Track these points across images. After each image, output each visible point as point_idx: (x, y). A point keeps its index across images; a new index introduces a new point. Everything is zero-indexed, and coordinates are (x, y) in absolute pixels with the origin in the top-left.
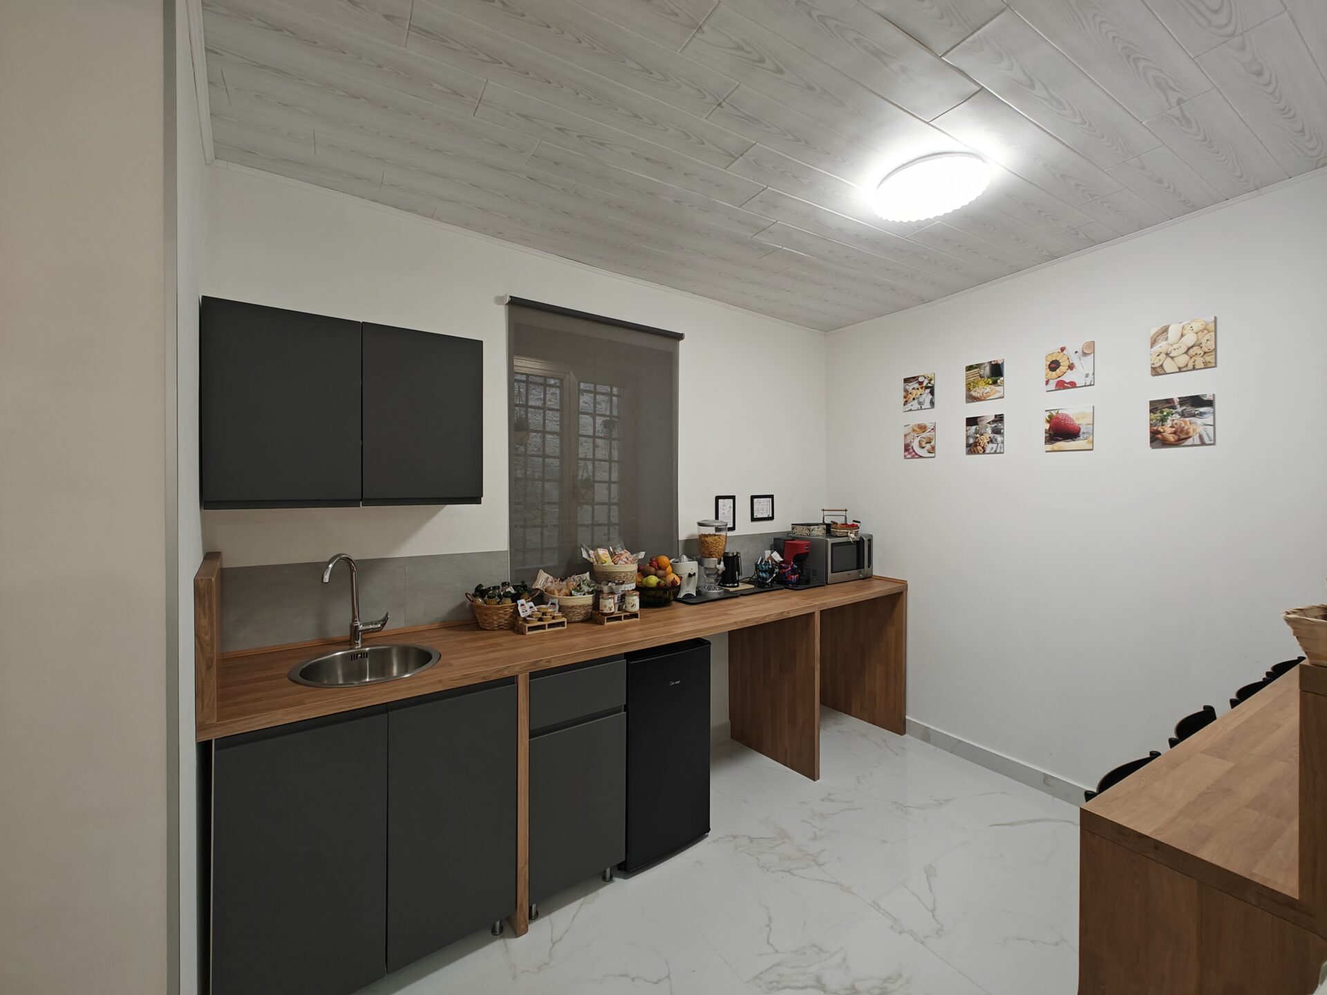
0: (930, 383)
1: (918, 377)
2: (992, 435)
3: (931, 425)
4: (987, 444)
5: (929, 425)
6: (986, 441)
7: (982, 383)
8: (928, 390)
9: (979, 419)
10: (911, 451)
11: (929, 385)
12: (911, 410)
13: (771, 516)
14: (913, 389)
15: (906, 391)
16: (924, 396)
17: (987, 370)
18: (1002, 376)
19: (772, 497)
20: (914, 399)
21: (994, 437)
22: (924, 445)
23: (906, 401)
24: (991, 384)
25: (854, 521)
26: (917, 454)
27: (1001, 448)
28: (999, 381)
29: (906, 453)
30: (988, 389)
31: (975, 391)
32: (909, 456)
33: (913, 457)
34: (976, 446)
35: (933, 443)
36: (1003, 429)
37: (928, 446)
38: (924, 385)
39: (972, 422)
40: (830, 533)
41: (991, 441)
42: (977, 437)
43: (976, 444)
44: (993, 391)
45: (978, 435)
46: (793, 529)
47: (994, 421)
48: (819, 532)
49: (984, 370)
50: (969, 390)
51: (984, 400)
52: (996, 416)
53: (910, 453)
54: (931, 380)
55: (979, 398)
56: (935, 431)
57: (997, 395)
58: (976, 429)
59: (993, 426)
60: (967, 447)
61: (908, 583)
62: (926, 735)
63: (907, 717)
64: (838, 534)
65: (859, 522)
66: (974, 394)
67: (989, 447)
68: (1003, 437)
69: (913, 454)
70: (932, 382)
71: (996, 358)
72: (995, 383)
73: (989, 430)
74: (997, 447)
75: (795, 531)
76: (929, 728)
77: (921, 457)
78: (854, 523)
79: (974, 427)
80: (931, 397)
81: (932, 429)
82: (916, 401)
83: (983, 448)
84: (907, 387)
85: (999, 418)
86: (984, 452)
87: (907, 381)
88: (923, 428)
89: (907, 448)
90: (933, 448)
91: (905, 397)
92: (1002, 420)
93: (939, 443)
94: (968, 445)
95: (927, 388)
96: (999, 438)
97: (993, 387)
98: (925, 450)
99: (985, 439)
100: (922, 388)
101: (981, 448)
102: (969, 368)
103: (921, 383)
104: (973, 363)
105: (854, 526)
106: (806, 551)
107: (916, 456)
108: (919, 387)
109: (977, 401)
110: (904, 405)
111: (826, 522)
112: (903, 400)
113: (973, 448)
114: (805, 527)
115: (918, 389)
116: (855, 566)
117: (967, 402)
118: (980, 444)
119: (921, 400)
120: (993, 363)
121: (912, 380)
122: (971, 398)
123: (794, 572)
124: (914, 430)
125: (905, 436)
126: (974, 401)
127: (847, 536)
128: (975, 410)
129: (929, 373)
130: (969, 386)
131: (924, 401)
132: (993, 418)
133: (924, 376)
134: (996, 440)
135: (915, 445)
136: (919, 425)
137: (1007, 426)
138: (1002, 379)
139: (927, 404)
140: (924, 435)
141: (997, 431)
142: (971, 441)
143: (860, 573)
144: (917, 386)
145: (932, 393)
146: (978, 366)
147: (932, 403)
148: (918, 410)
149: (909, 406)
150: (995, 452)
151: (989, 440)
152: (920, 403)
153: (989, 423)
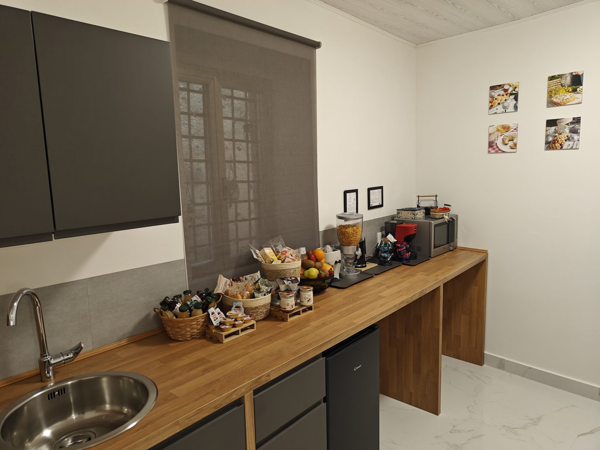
0: (514, 90)
1: (504, 85)
2: (569, 135)
3: (514, 125)
4: (564, 141)
5: (511, 125)
6: (563, 139)
7: (562, 90)
8: (513, 97)
9: (558, 122)
10: (495, 147)
11: (514, 92)
12: (496, 113)
13: (381, 204)
14: (499, 95)
15: (492, 97)
16: (508, 101)
17: (568, 80)
18: (582, 85)
19: (381, 188)
20: (499, 104)
21: (571, 136)
22: (507, 142)
23: (492, 106)
24: (571, 92)
25: (445, 205)
26: (500, 150)
27: (577, 145)
28: (578, 89)
29: (491, 149)
30: (568, 96)
31: (556, 98)
32: (493, 151)
33: (496, 152)
34: (554, 143)
35: (515, 141)
36: (580, 129)
37: (511, 143)
38: (509, 92)
39: (551, 123)
40: (429, 214)
41: (568, 139)
42: (556, 136)
43: (554, 142)
44: (573, 98)
45: (557, 134)
46: (398, 213)
47: (572, 123)
48: (420, 214)
49: (566, 79)
50: (550, 96)
51: (561, 105)
52: (574, 119)
53: (494, 149)
54: (516, 88)
55: (559, 104)
56: (517, 131)
57: (577, 101)
58: (555, 130)
59: (571, 126)
60: (546, 144)
61: (488, 252)
62: (501, 365)
63: (485, 352)
64: (437, 217)
65: (450, 206)
66: (555, 100)
67: (566, 145)
68: (579, 135)
69: (497, 149)
70: (517, 90)
71: (577, 70)
72: (574, 91)
73: (567, 130)
74: (574, 144)
75: (400, 215)
76: (504, 360)
77: (504, 152)
78: (445, 206)
79: (553, 128)
80: (515, 102)
81: (515, 129)
82: (501, 106)
83: (561, 145)
84: (493, 94)
85: (577, 120)
86: (561, 148)
87: (493, 88)
88: (506, 128)
89: (491, 145)
90: (515, 145)
91: (491, 102)
92: (580, 122)
93: (519, 141)
94: (547, 143)
95: (511, 94)
96: (576, 137)
97: (572, 94)
98: (508, 146)
99: (563, 137)
100: (506, 95)
101: (559, 145)
102: (552, 78)
103: (506, 90)
104: (556, 74)
105: (446, 209)
106: (414, 232)
107: (499, 152)
108: (504, 93)
109: (557, 106)
110: (490, 108)
111: (423, 204)
112: (488, 105)
113: (551, 145)
114: (410, 212)
115: (503, 95)
116: (446, 242)
117: (548, 106)
118: (558, 141)
119: (506, 104)
120: (574, 74)
121: (498, 88)
122: (552, 104)
123: (408, 250)
124: (498, 130)
125: (490, 134)
126: (554, 106)
127: (443, 218)
128: (554, 113)
129: (514, 82)
130: (550, 94)
131: (509, 105)
132: (571, 120)
133: (509, 84)
134: (573, 138)
135: (499, 142)
136: (502, 126)
137: (583, 127)
138: (581, 87)
139: (511, 108)
140: (507, 134)
141: (575, 131)
142: (550, 139)
143: (450, 246)
144: (502, 92)
145: (516, 99)
146: (560, 76)
147: (516, 107)
148: (503, 113)
149: (494, 110)
150: (572, 148)
151: (567, 138)
152: (504, 107)
153: (567, 124)
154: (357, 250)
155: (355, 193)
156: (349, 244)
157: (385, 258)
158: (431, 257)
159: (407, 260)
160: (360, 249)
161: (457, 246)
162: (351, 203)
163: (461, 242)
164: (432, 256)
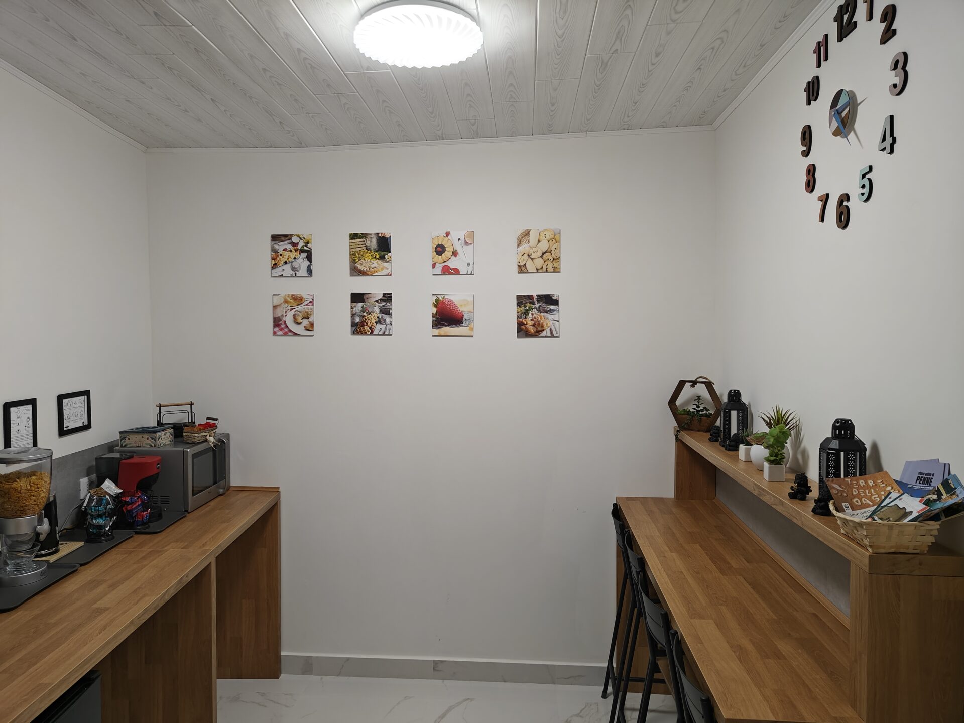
0: (306, 246)
1: (291, 236)
2: (380, 315)
3: (308, 296)
4: (374, 324)
5: (305, 296)
6: (373, 321)
7: (368, 255)
8: (304, 255)
9: (365, 296)
10: (283, 326)
11: (305, 248)
12: (282, 276)
13: (87, 423)
14: (285, 250)
15: (274, 251)
16: (299, 261)
17: (373, 243)
18: (390, 252)
19: (87, 393)
20: (286, 263)
21: (382, 317)
22: (300, 320)
23: (275, 264)
24: (378, 259)
25: (208, 418)
26: (290, 331)
27: (389, 330)
28: (386, 256)
29: (276, 329)
30: (376, 263)
31: (361, 264)
32: (280, 333)
33: (285, 334)
34: (363, 326)
35: (310, 320)
36: (391, 309)
37: (305, 322)
38: (299, 247)
39: (357, 298)
40: (182, 436)
41: (379, 321)
42: (364, 316)
43: (363, 323)
44: (381, 267)
45: (365, 314)
46: (122, 439)
47: (382, 300)
48: (165, 438)
49: (371, 241)
50: (353, 261)
51: (368, 275)
52: (384, 294)
53: (281, 330)
54: (308, 242)
55: (365, 273)
56: (313, 304)
57: (385, 272)
58: (363, 307)
59: (381, 305)
60: (352, 326)
61: (281, 489)
62: (308, 666)
63: (283, 653)
64: (196, 440)
65: (216, 420)
66: (360, 267)
67: (377, 328)
68: (391, 318)
69: (286, 330)
70: (309, 245)
71: (385, 231)
72: (382, 258)
73: (377, 310)
74: (386, 329)
76: (311, 657)
77: (296, 335)
78: (208, 421)
79: (360, 305)
80: (309, 263)
81: (310, 302)
82: (288, 266)
83: (370, 328)
84: (276, 246)
85: (387, 297)
86: (372, 333)
87: (275, 238)
88: (298, 300)
89: (277, 322)
90: (312, 325)
91: (273, 259)
92: (391, 300)
93: (317, 318)
94: (354, 325)
95: (302, 251)
96: (388, 320)
97: (380, 261)
98: (302, 326)
99: (373, 318)
100: (296, 250)
101: (368, 329)
102: (354, 236)
103: (295, 244)
104: (359, 232)
105: (210, 426)
107: (290, 334)
108: (292, 249)
109: (363, 275)
110: (273, 268)
111: (167, 420)
112: (269, 263)
113: (359, 328)
114: (145, 436)
115: (291, 251)
116: (211, 482)
117: (352, 275)
118: (367, 324)
119: (295, 264)
120: (380, 235)
121: (283, 238)
122: (356, 271)
123: (145, 506)
124: (286, 302)
125: (275, 307)
126: (359, 275)
127: (206, 441)
128: (361, 285)
129: (305, 234)
130: (354, 258)
131: (300, 266)
132: (381, 296)
133: (298, 236)
134: (384, 320)
135: (289, 320)
136: (292, 295)
137: (396, 306)
138: (389, 254)
139: (303, 271)
140: (299, 308)
141: (386, 311)
142: (358, 320)
143: (219, 487)
144: (289, 247)
145: (309, 258)
146: (364, 236)
147: (309, 271)
148: (292, 276)
149: (278, 271)
150: (384, 334)
151: (377, 320)
152: (293, 269)
153: (377, 301)
154: (40, 522)
155: (29, 407)
156: (22, 513)
157: (100, 527)
158: (187, 511)
159: (143, 524)
160: (46, 520)
161: (230, 486)
162: (21, 427)
163: (236, 480)
164: (189, 510)
